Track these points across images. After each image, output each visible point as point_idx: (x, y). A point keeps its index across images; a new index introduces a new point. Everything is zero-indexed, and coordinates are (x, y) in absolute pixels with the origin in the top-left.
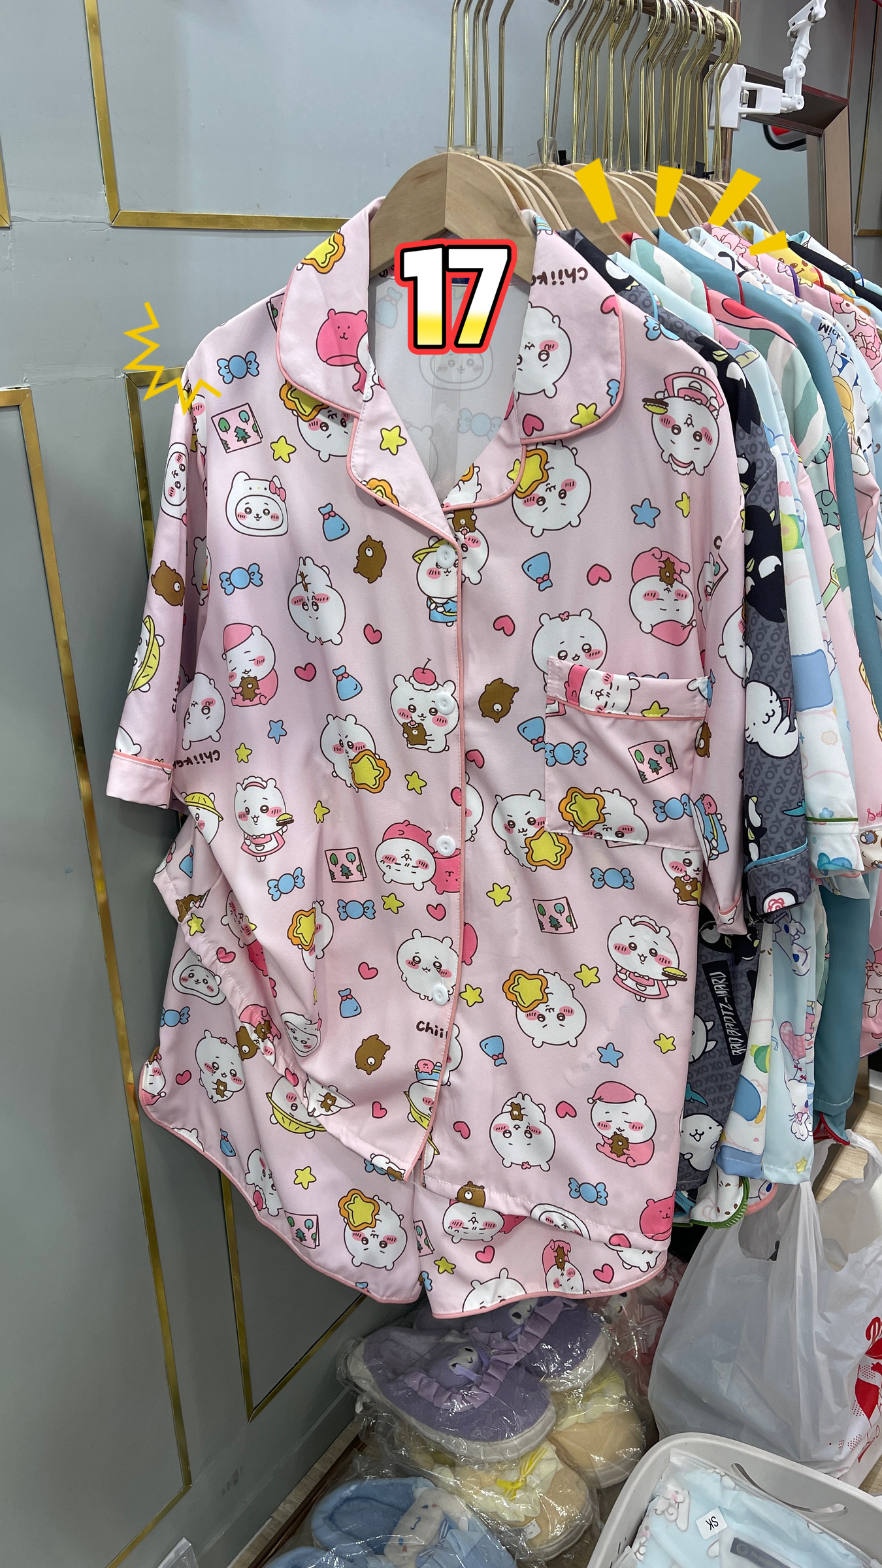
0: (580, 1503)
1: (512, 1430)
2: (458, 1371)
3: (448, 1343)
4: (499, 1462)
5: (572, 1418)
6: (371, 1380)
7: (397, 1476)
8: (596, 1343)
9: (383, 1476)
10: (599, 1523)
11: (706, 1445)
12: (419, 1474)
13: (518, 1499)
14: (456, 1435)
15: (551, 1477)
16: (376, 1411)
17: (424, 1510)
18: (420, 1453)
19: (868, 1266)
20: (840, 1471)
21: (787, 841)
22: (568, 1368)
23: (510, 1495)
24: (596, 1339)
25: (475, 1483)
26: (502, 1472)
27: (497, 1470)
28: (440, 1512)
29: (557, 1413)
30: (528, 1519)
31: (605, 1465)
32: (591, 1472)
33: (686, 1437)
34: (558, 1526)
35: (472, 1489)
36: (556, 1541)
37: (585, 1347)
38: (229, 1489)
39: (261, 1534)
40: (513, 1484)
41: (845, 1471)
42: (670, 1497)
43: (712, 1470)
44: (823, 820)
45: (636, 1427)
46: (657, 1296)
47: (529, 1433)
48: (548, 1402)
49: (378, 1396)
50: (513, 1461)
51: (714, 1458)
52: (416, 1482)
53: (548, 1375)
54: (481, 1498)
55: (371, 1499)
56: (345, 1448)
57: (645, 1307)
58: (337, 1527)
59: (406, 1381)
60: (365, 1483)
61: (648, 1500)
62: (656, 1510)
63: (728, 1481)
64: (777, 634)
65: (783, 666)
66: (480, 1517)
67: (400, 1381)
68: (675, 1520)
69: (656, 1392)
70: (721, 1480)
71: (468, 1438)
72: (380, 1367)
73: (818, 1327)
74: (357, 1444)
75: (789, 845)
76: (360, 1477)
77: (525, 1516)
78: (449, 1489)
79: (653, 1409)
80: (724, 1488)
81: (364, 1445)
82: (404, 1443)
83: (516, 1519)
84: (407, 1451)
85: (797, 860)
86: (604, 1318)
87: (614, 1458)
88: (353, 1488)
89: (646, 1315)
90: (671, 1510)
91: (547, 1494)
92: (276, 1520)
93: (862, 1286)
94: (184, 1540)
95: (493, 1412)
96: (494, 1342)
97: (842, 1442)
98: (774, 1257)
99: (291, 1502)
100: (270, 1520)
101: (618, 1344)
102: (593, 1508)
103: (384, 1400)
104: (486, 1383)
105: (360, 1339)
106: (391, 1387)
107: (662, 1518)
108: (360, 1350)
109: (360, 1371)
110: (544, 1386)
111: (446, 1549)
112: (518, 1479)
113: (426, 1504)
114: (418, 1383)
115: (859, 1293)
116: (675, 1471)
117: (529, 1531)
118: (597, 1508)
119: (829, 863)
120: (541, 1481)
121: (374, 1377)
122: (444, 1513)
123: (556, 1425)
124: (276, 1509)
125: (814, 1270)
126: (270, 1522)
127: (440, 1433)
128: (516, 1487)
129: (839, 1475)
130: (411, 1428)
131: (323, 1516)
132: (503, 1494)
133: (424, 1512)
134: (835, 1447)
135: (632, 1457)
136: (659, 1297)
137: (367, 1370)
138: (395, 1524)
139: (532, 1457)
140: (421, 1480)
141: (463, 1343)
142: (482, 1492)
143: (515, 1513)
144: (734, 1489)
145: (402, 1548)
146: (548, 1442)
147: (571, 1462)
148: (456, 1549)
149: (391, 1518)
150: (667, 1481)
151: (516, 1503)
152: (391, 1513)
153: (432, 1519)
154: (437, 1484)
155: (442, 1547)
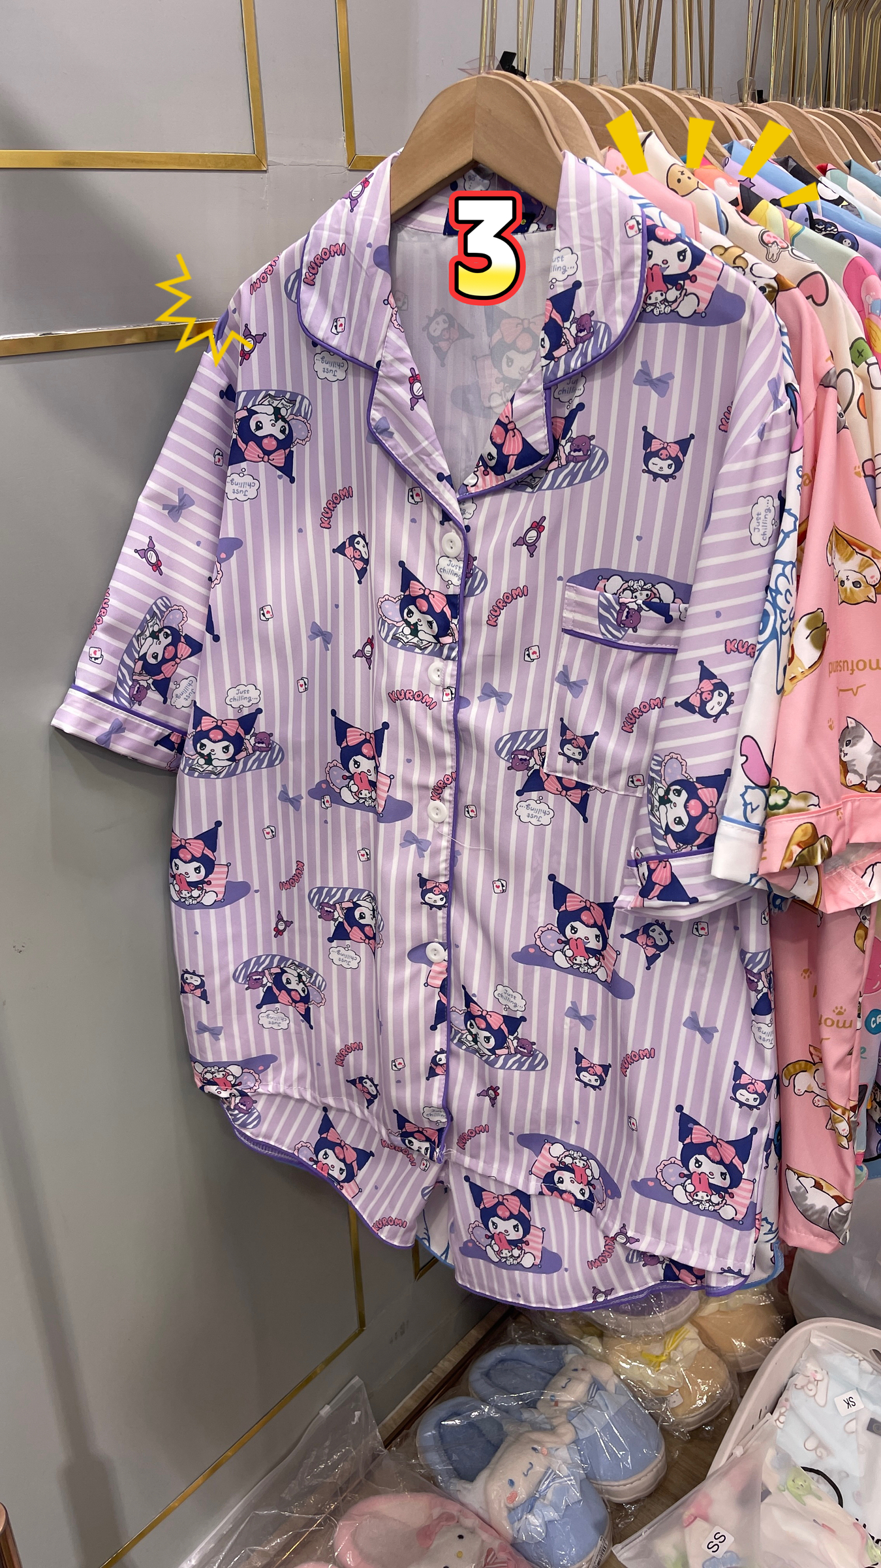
0: (721, 1381)
1: (659, 1306)
4: (645, 1335)
5: (713, 1306)
7: (549, 1344)
9: (535, 1342)
10: (739, 1399)
11: (845, 1329)
12: (569, 1342)
13: (663, 1370)
15: (693, 1355)
18: (570, 1324)
23: (655, 1366)
25: (622, 1353)
26: (647, 1344)
27: (643, 1342)
28: (589, 1375)
29: (701, 1299)
30: (672, 1389)
31: (744, 1350)
32: (732, 1356)
33: (823, 1322)
34: (700, 1398)
35: (619, 1357)
36: (698, 1413)
38: (396, 1338)
39: (422, 1386)
40: (657, 1357)
42: (809, 1374)
43: (851, 1354)
45: (777, 1319)
47: (674, 1312)
50: (658, 1336)
51: (853, 1345)
52: (566, 1349)
54: (628, 1366)
55: (524, 1362)
58: (492, 1382)
60: (519, 1346)
61: (788, 1375)
62: (796, 1385)
63: (864, 1364)
66: (628, 1385)
68: (815, 1396)
70: (859, 1364)
71: (617, 1310)
76: (513, 1342)
77: (669, 1386)
78: (597, 1357)
80: (862, 1372)
83: (660, 1388)
84: (559, 1319)
87: (752, 1344)
88: (506, 1351)
90: (810, 1386)
91: (690, 1369)
92: (436, 1374)
94: (357, 1378)
99: (450, 1361)
100: (430, 1374)
102: (733, 1385)
107: (801, 1393)
111: (594, 1407)
112: (662, 1354)
113: (576, 1368)
116: (814, 1353)
117: (672, 1400)
118: (737, 1387)
120: (684, 1357)
122: (592, 1376)
123: (699, 1309)
124: (436, 1366)
126: (431, 1376)
128: (659, 1360)
131: (479, 1372)
132: (648, 1364)
133: (574, 1374)
138: (548, 1383)
139: (676, 1334)
140: (571, 1348)
142: (630, 1361)
143: (659, 1382)
144: (872, 1374)
145: (553, 1403)
146: (692, 1323)
147: (713, 1345)
148: (604, 1408)
149: (543, 1378)
150: (807, 1360)
151: (662, 1373)
152: (543, 1374)
153: (582, 1381)
154: (586, 1351)
155: (590, 1405)
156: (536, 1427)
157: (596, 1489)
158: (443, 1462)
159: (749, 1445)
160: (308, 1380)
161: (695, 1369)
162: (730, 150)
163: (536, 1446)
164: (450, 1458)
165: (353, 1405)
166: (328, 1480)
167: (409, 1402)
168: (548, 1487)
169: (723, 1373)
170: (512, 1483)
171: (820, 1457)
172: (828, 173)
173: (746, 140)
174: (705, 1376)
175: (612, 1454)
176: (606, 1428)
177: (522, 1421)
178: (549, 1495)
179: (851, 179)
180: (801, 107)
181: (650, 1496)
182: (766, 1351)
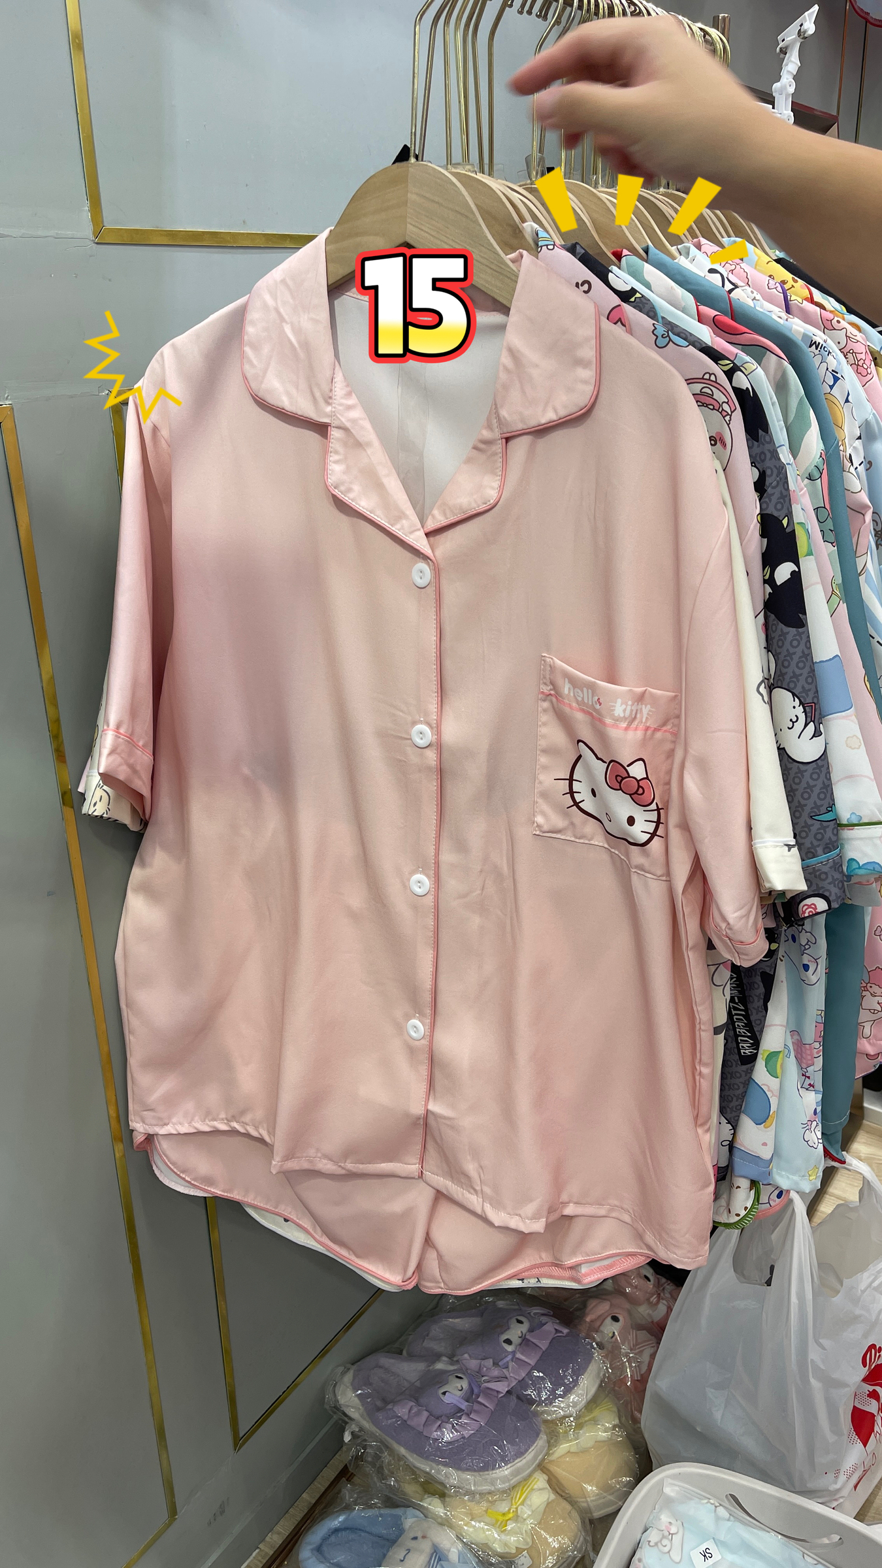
0: (572, 1534)
1: (503, 1460)
2: (447, 1399)
3: (438, 1370)
4: (489, 1493)
5: (563, 1447)
6: (360, 1409)
7: (386, 1507)
8: (588, 1369)
9: (371, 1507)
10: (592, 1554)
11: (698, 1475)
12: (408, 1504)
13: (509, 1530)
14: (446, 1465)
15: (542, 1508)
16: (365, 1440)
17: (414, 1542)
18: (409, 1483)
19: (863, 1292)
20: (836, 1500)
21: (818, 846)
22: (560, 1396)
23: (501, 1526)
24: (587, 1368)
25: (466, 1514)
26: (493, 1503)
27: (488, 1501)
28: (430, 1544)
29: (549, 1442)
30: (519, 1551)
31: (598, 1495)
32: (583, 1502)
33: (680, 1467)
34: (550, 1557)
35: (462, 1520)
37: (578, 1373)
38: (215, 1520)
40: (504, 1515)
41: (841, 1500)
42: (663, 1528)
43: (706, 1501)
44: (852, 825)
45: (628, 1455)
46: (650, 1320)
47: (520, 1463)
48: (540, 1430)
49: (367, 1425)
50: (504, 1492)
51: (707, 1488)
52: (405, 1513)
53: (540, 1403)
54: (471, 1530)
55: (360, 1530)
56: (333, 1477)
57: (638, 1332)
58: (325, 1558)
59: (396, 1409)
60: (356, 1511)
62: (649, 1542)
63: (722, 1511)
64: (796, 640)
65: (805, 672)
66: (471, 1549)
67: (390, 1409)
68: (669, 1552)
69: (648, 1419)
70: (715, 1511)
71: (458, 1468)
72: (368, 1395)
73: (814, 1355)
74: (345, 1474)
75: (820, 850)
76: (348, 1508)
77: (516, 1548)
78: (439, 1520)
79: (646, 1436)
80: (718, 1519)
81: (353, 1475)
82: (393, 1473)
83: (507, 1550)
84: (396, 1481)
85: (829, 865)
86: (597, 1344)
87: (607, 1488)
88: (341, 1518)
89: (639, 1341)
90: (665, 1542)
91: (540, 1523)
92: (263, 1550)
93: (858, 1312)
95: (484, 1442)
96: (485, 1369)
97: (838, 1472)
98: (769, 1283)
99: (279, 1533)
100: (257, 1551)
101: (610, 1371)
102: (585, 1539)
103: (374, 1429)
104: (476, 1411)
105: (349, 1366)
106: (380, 1415)
107: (656, 1547)
108: (348, 1377)
109: (349, 1399)
110: (536, 1414)
112: (509, 1510)
113: (415, 1536)
114: (407, 1411)
115: (855, 1319)
116: (669, 1501)
117: (520, 1563)
118: (589, 1539)
119: (860, 868)
120: (533, 1512)
121: (363, 1405)
122: (433, 1544)
123: (547, 1454)
124: (264, 1540)
125: (809, 1295)
127: (430, 1463)
128: (507, 1518)
129: (834, 1504)
130: (401, 1458)
131: (311, 1547)
132: (493, 1525)
133: (412, 1544)
134: (831, 1476)
135: (625, 1487)
136: (652, 1322)
137: (357, 1400)
138: (384, 1556)
139: (524, 1487)
140: (410, 1511)
141: (454, 1370)
142: (473, 1523)
143: (506, 1545)
144: (729, 1520)
146: (539, 1471)
147: (564, 1492)
149: (380, 1550)
150: (661, 1510)
151: (508, 1535)
152: (380, 1543)
153: (421, 1550)
154: (426, 1513)
161: (543, 1522)
169: (573, 1524)
174: (555, 1530)
179: (647, 267)
180: (596, 187)
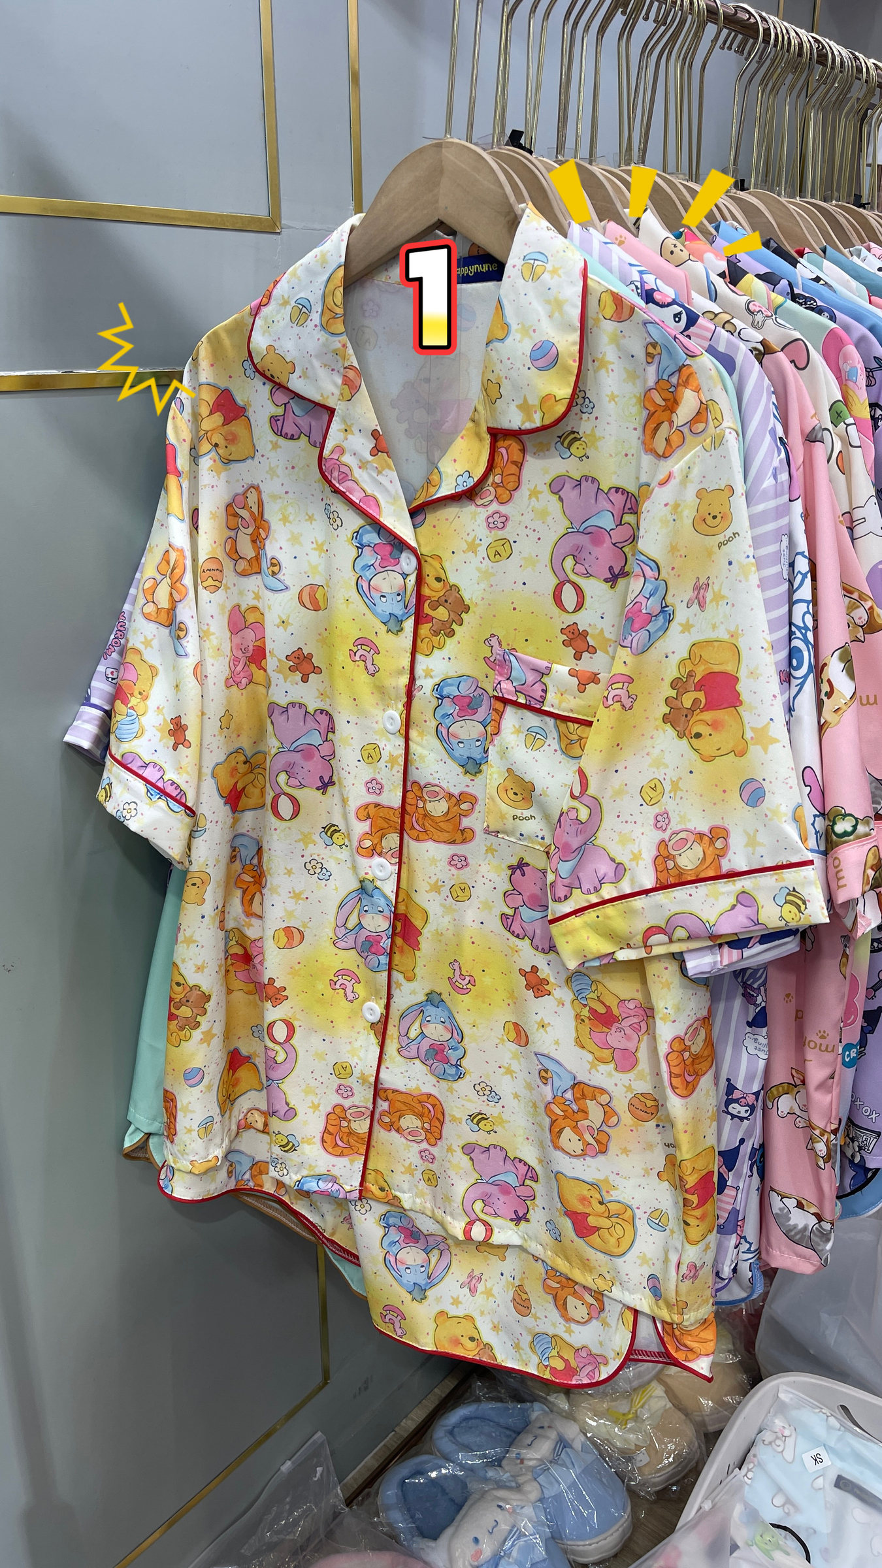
0: (690, 1438)
7: (514, 1401)
9: (501, 1400)
11: (814, 1385)
12: (534, 1399)
13: (630, 1428)
15: (660, 1413)
17: (541, 1430)
23: (621, 1421)
25: (589, 1410)
27: (611, 1398)
28: (555, 1433)
30: (638, 1447)
31: (711, 1408)
32: (699, 1416)
33: (790, 1376)
34: (667, 1457)
35: (586, 1415)
36: (664, 1472)
38: (359, 1393)
39: (384, 1445)
40: (624, 1414)
42: (777, 1430)
43: (818, 1410)
45: (741, 1377)
50: (626, 1392)
51: (820, 1399)
52: (532, 1407)
54: (594, 1424)
55: (488, 1420)
58: (456, 1439)
60: (483, 1406)
61: (756, 1432)
62: (764, 1441)
63: (832, 1420)
66: (594, 1443)
68: (782, 1452)
70: (827, 1420)
76: (478, 1400)
77: (636, 1445)
78: (564, 1414)
80: (830, 1428)
83: (627, 1446)
87: (720, 1403)
88: (471, 1409)
90: (778, 1442)
91: (657, 1426)
92: (397, 1433)
94: (319, 1434)
99: (412, 1419)
100: (393, 1433)
102: (700, 1447)
107: (769, 1448)
111: (560, 1465)
112: (629, 1412)
113: (542, 1425)
116: (781, 1408)
117: (638, 1459)
118: (703, 1446)
120: (651, 1414)
122: (558, 1434)
124: (398, 1424)
126: (394, 1435)
128: (627, 1418)
131: (444, 1430)
132: (616, 1422)
133: (540, 1431)
138: (513, 1441)
139: (643, 1392)
140: (537, 1405)
142: (596, 1418)
143: (626, 1440)
144: (839, 1430)
145: (519, 1461)
146: (657, 1383)
147: (679, 1404)
148: (570, 1466)
149: (509, 1436)
150: (775, 1415)
151: (628, 1431)
152: (508, 1433)
153: (548, 1438)
154: (552, 1408)
155: (557, 1463)
156: (500, 1485)
157: (561, 1548)
158: (405, 1520)
159: (717, 1499)
160: (268, 1435)
161: (662, 1428)
162: (717, 229)
163: (501, 1504)
164: (412, 1517)
165: (315, 1460)
166: (288, 1537)
167: (370, 1461)
168: (513, 1545)
169: (689, 1431)
170: (476, 1540)
171: (788, 1514)
172: (805, 256)
173: (731, 221)
174: (672, 1434)
175: (579, 1512)
176: (573, 1486)
177: (486, 1480)
178: (515, 1553)
179: (826, 263)
180: (779, 195)
181: (615, 1556)
182: (732, 1409)
